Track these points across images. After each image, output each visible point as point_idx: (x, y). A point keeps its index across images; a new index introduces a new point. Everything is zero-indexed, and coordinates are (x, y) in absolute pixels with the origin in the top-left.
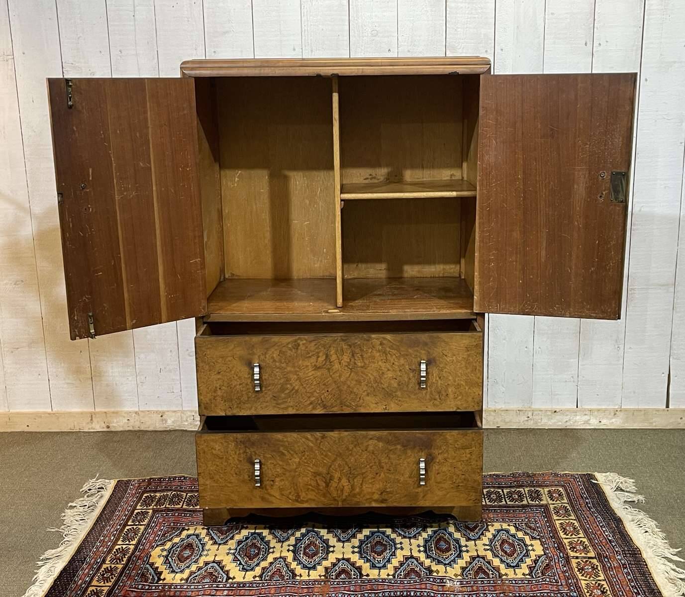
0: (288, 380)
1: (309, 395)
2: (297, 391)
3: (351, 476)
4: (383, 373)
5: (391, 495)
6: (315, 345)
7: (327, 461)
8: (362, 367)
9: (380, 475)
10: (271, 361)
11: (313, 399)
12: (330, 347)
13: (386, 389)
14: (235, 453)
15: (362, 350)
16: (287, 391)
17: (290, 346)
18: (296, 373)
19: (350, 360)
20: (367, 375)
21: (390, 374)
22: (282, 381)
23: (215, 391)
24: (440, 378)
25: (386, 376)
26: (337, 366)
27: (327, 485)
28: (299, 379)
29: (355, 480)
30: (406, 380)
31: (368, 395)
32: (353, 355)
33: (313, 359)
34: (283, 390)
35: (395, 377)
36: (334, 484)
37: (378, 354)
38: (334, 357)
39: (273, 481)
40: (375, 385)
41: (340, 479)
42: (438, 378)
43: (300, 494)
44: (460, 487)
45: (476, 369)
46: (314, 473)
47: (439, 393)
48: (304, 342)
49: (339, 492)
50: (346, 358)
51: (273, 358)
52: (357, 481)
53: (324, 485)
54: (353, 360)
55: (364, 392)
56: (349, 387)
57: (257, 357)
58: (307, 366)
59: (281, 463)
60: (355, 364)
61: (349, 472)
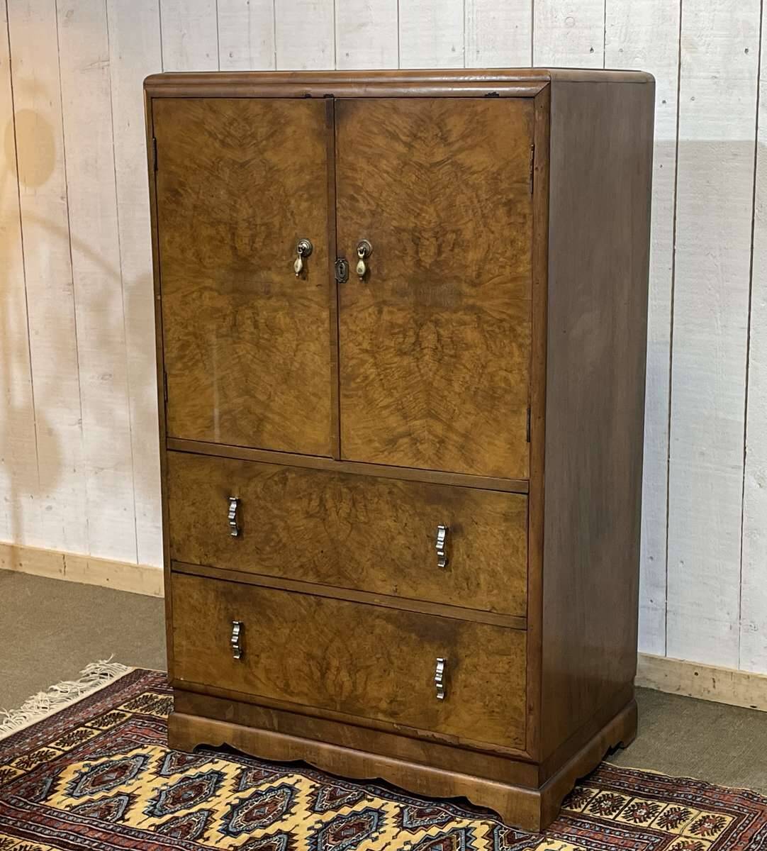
0: (274, 527)
1: (299, 553)
2: (284, 545)
3: (353, 669)
4: (393, 538)
5: (402, 707)
6: (307, 482)
7: (322, 639)
8: (365, 523)
9: (389, 674)
10: (254, 497)
11: (304, 560)
12: (325, 487)
13: (397, 561)
14: (215, 607)
15: (365, 498)
16: (272, 544)
17: (276, 479)
18: (282, 518)
19: (351, 510)
20: (372, 537)
21: (401, 540)
22: (267, 527)
23: (189, 529)
24: (468, 556)
25: (396, 542)
26: (333, 516)
27: (323, 675)
28: (287, 528)
29: (358, 675)
30: (423, 551)
31: (373, 566)
32: (354, 505)
33: (305, 502)
34: (267, 540)
35: (408, 544)
36: (331, 676)
37: (387, 507)
38: (329, 504)
39: (258, 656)
40: (382, 553)
41: (338, 670)
42: (465, 557)
43: (290, 682)
44: (495, 714)
45: (517, 551)
46: (308, 655)
47: (467, 579)
48: (294, 475)
49: (337, 689)
50: (345, 508)
51: (256, 492)
52: (361, 676)
53: (319, 674)
54: (354, 511)
55: (368, 561)
56: (348, 550)
57: (237, 488)
58: (297, 511)
59: (268, 632)
60: (357, 517)
61: (349, 662)
